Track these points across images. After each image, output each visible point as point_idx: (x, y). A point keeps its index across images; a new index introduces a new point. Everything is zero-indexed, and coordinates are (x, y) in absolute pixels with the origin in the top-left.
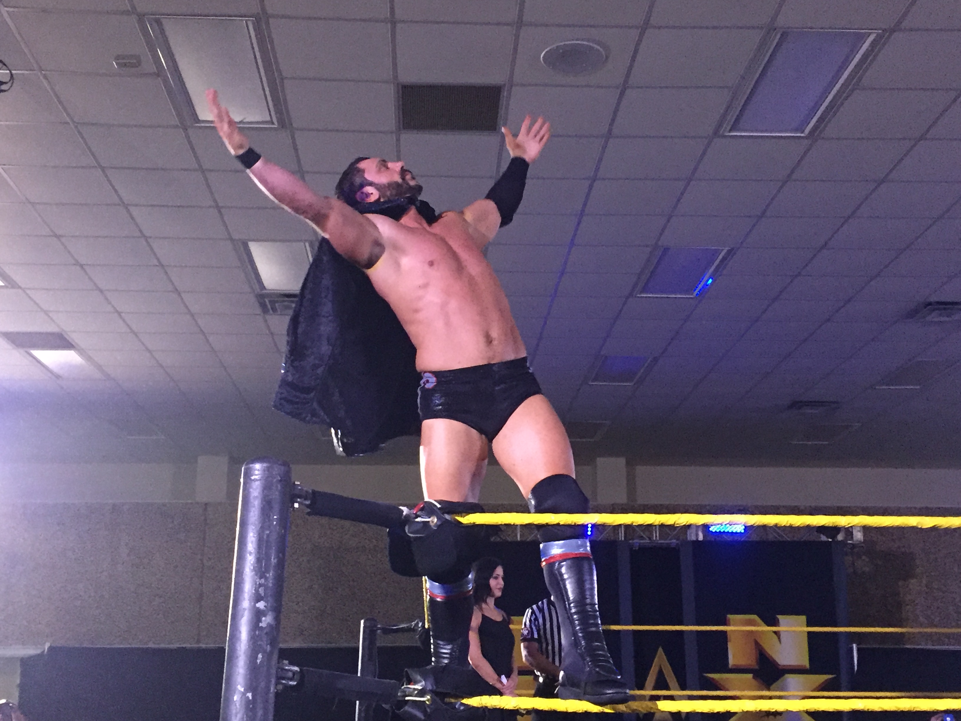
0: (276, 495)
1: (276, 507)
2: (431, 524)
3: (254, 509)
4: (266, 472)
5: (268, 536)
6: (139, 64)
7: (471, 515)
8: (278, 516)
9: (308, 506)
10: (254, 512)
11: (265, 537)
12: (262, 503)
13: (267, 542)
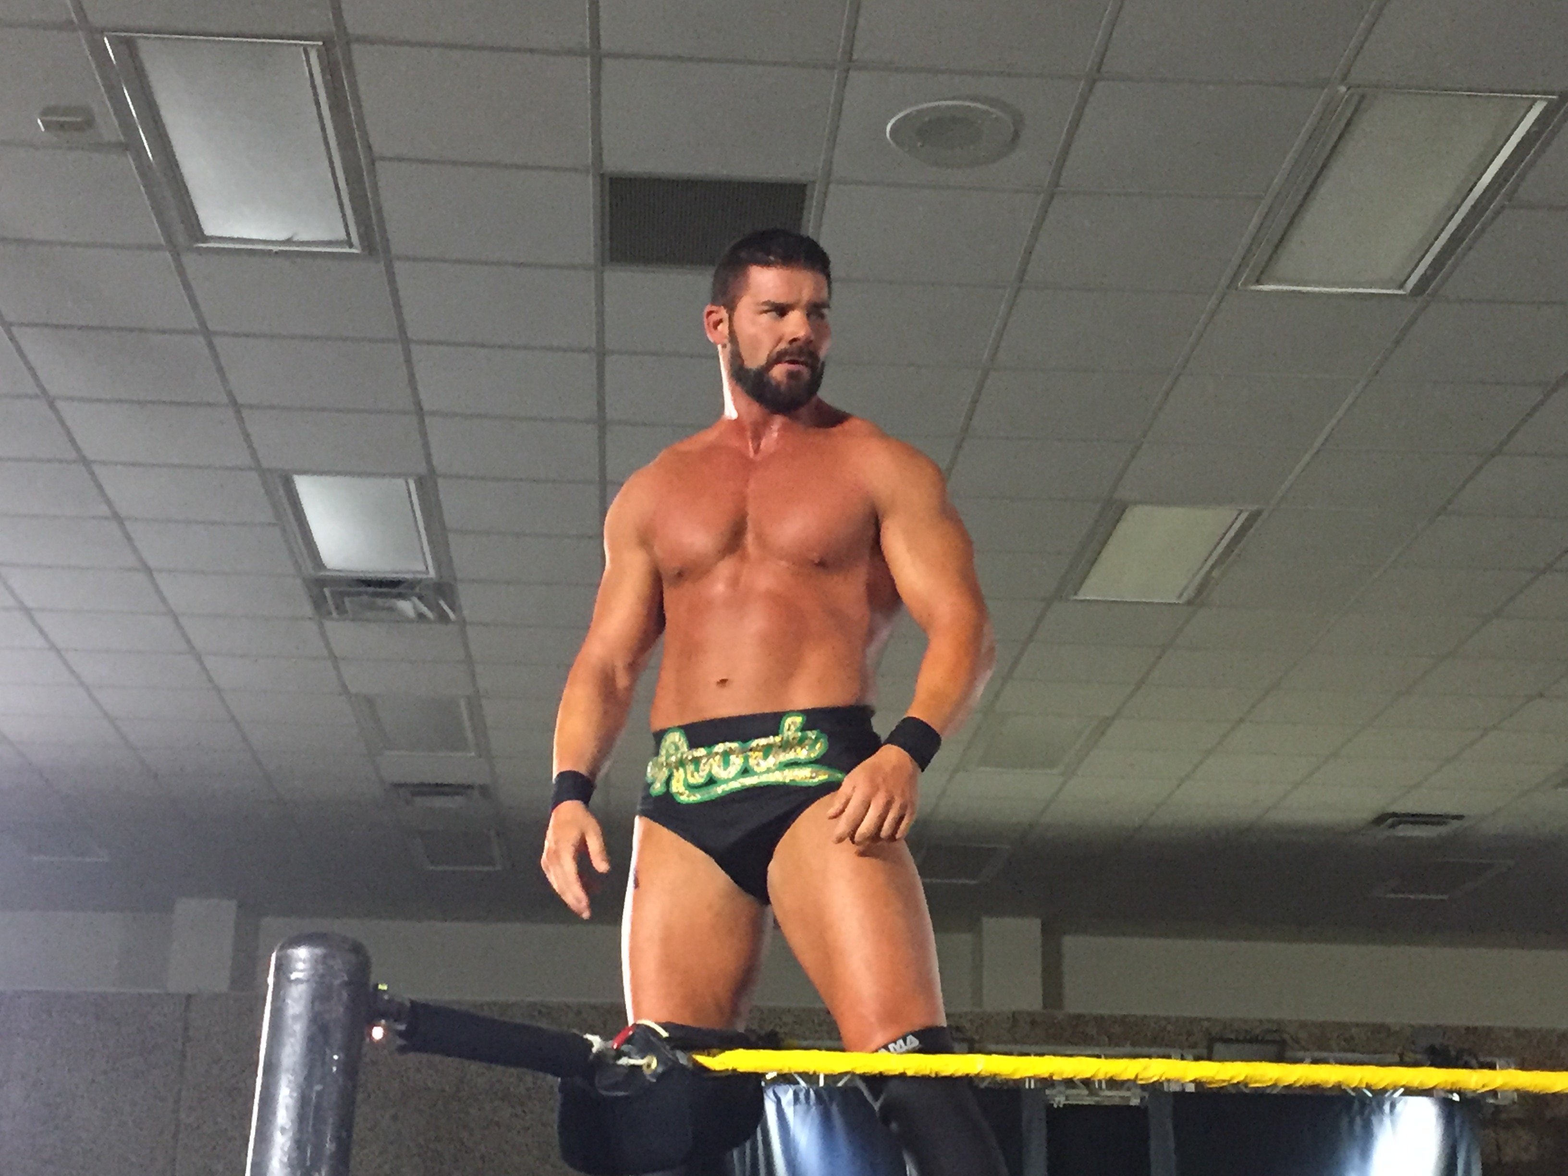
0: (337, 1011)
1: (337, 1037)
2: (647, 1072)
3: (292, 1040)
4: (320, 967)
5: (320, 1094)
6: (89, 123)
7: (728, 1053)
8: (342, 1055)
9: (401, 1034)
10: (292, 1046)
11: (314, 1096)
12: (308, 1028)
13: (318, 1108)
